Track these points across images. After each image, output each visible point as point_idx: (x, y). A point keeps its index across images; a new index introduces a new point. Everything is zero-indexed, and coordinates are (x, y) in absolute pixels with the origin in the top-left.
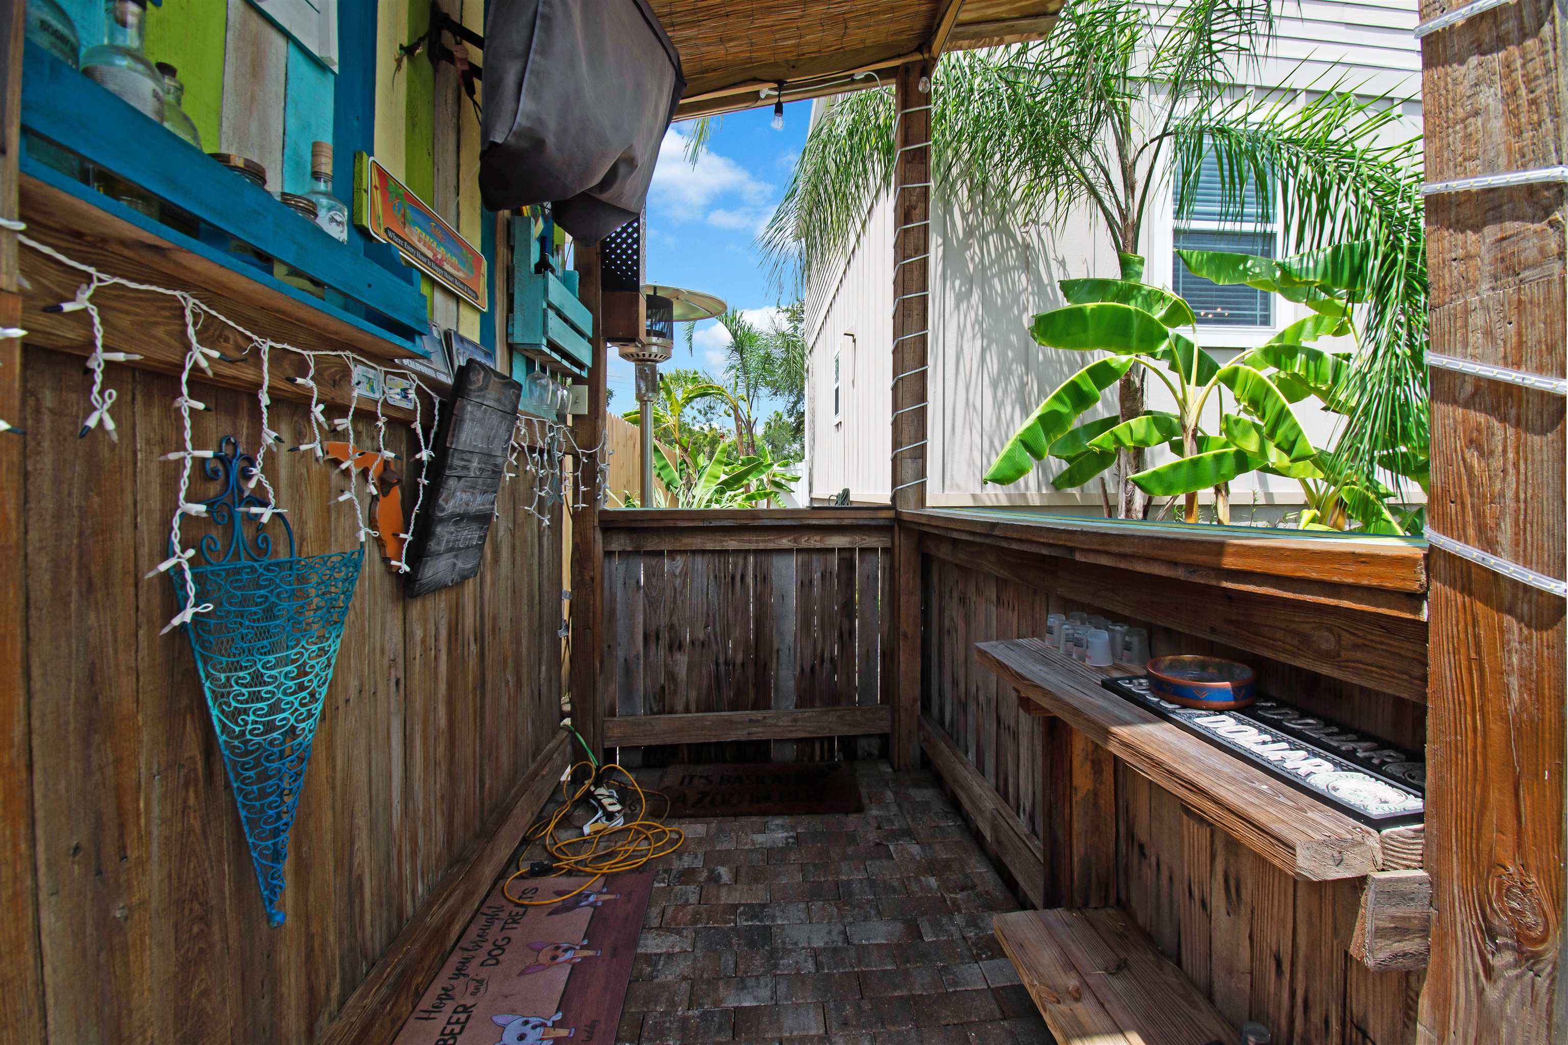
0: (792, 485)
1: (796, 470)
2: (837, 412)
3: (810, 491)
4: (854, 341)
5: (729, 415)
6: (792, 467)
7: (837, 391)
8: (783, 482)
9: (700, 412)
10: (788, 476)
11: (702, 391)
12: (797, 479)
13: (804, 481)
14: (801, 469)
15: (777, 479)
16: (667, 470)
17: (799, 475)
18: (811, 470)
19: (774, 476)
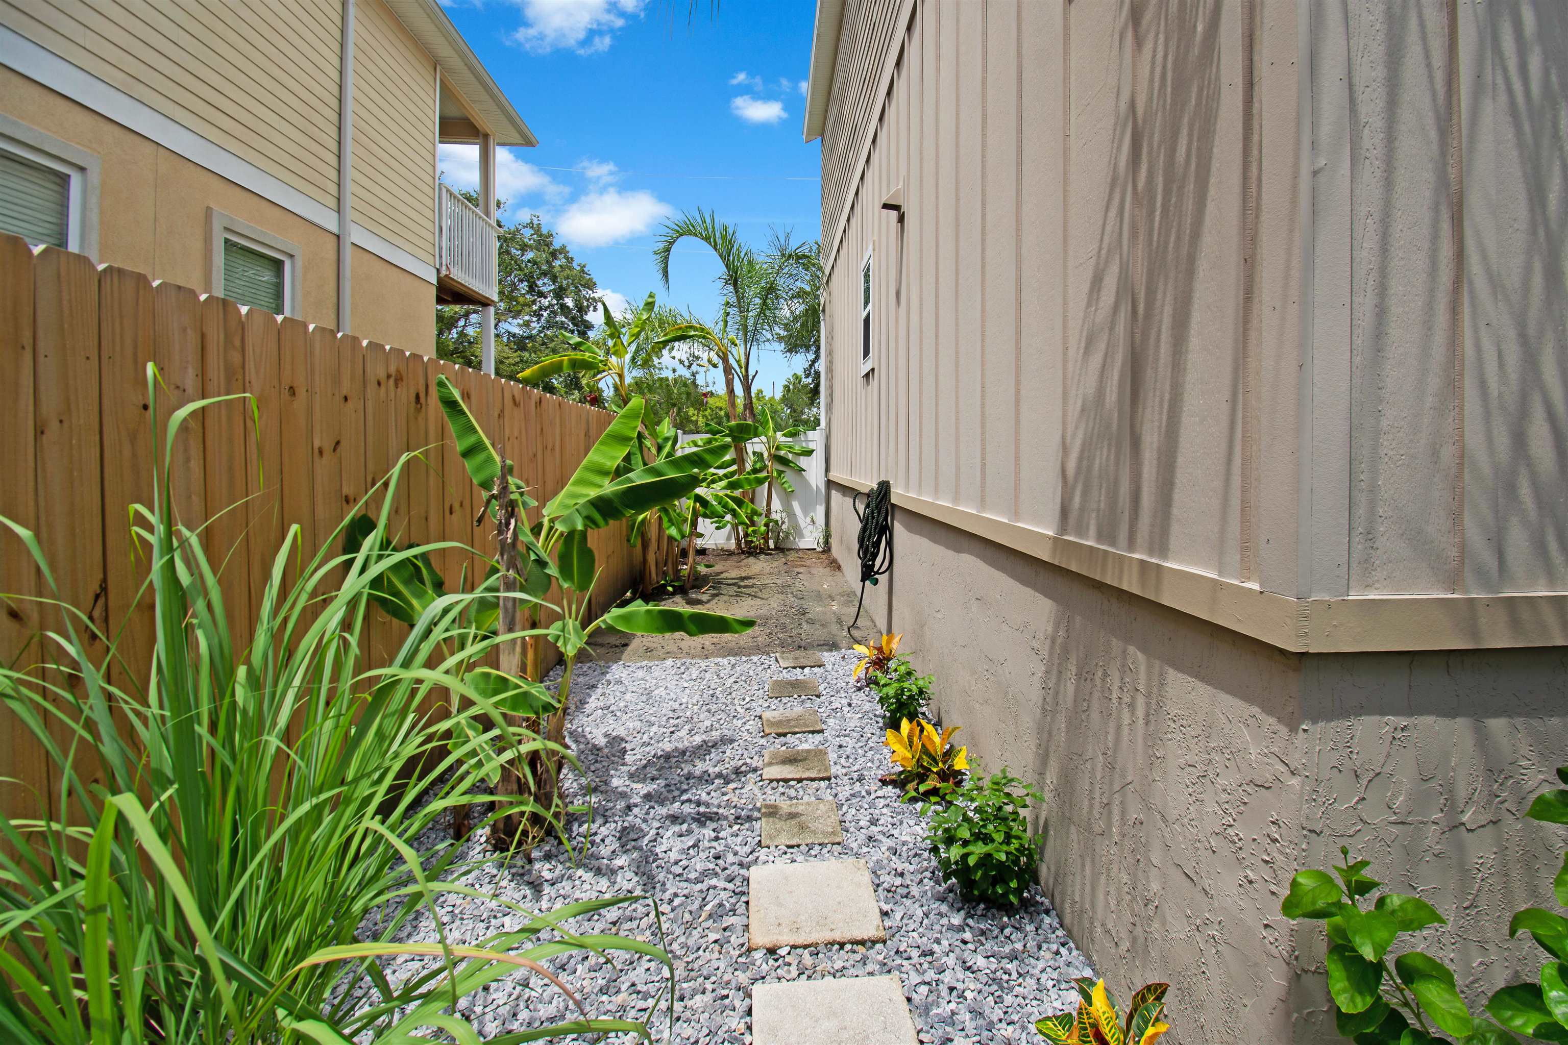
0: (803, 462)
1: (807, 441)
2: (866, 353)
3: (827, 470)
4: (901, 219)
5: (715, 366)
6: (802, 437)
7: (867, 321)
8: (790, 456)
9: (681, 362)
10: (797, 449)
11: (680, 333)
12: (809, 453)
13: (818, 458)
14: (815, 439)
15: (782, 453)
16: (480, 458)
17: (812, 446)
18: (828, 438)
19: (778, 448)
